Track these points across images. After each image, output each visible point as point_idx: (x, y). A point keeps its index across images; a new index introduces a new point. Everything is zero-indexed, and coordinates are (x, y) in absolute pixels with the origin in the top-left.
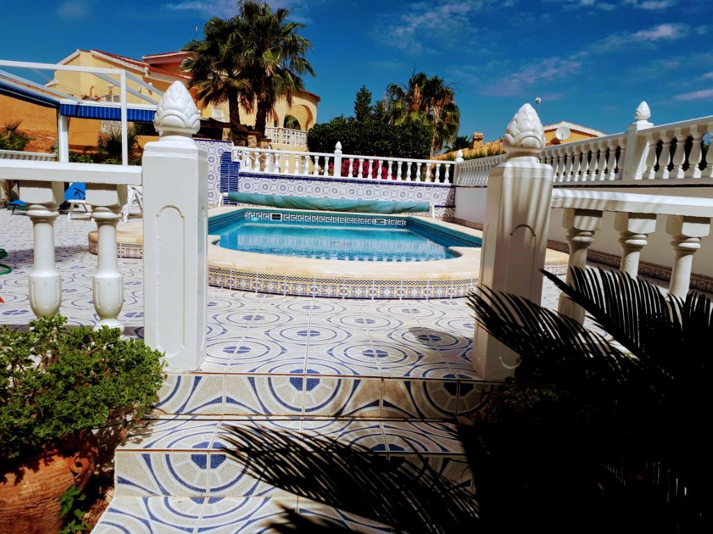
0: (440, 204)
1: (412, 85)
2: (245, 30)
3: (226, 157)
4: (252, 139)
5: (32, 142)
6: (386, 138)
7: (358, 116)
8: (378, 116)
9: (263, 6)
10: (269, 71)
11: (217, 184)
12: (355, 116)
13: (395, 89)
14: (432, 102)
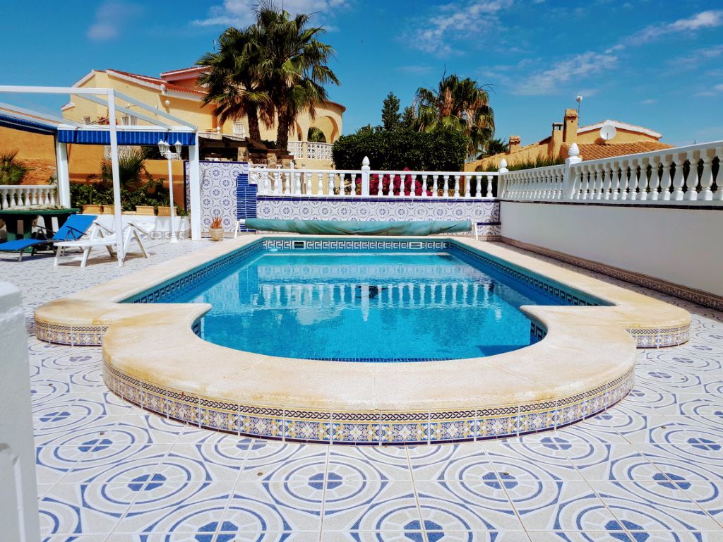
0: (483, 222)
1: (443, 89)
2: (262, 40)
3: (242, 179)
4: (272, 157)
5: (31, 173)
6: (417, 147)
7: (386, 125)
8: (406, 123)
9: (281, 13)
10: (289, 82)
11: (233, 210)
12: (382, 125)
13: (425, 94)
14: (464, 106)
